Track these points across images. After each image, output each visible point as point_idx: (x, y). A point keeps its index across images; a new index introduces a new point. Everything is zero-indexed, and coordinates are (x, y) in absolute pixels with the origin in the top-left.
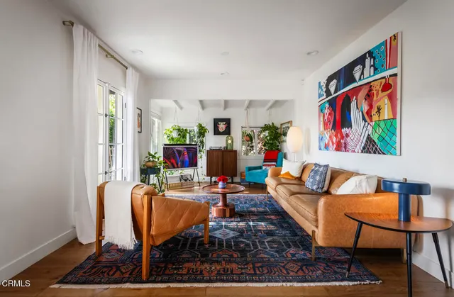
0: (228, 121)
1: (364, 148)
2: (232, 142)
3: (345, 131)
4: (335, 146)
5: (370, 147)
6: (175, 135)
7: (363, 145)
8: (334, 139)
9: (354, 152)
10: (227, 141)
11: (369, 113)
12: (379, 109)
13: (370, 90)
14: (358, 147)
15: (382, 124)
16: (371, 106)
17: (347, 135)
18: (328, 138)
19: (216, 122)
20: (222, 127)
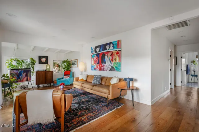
0: (47, 58)
1: (110, 70)
2: (50, 67)
3: (103, 64)
4: (99, 69)
5: (112, 69)
6: (14, 63)
7: (110, 69)
8: (99, 67)
9: (107, 71)
10: (47, 67)
11: (112, 60)
12: (115, 59)
13: (112, 53)
14: (108, 69)
15: (116, 63)
16: (113, 58)
17: (104, 66)
18: (96, 66)
19: (40, 57)
20: (43, 60)
